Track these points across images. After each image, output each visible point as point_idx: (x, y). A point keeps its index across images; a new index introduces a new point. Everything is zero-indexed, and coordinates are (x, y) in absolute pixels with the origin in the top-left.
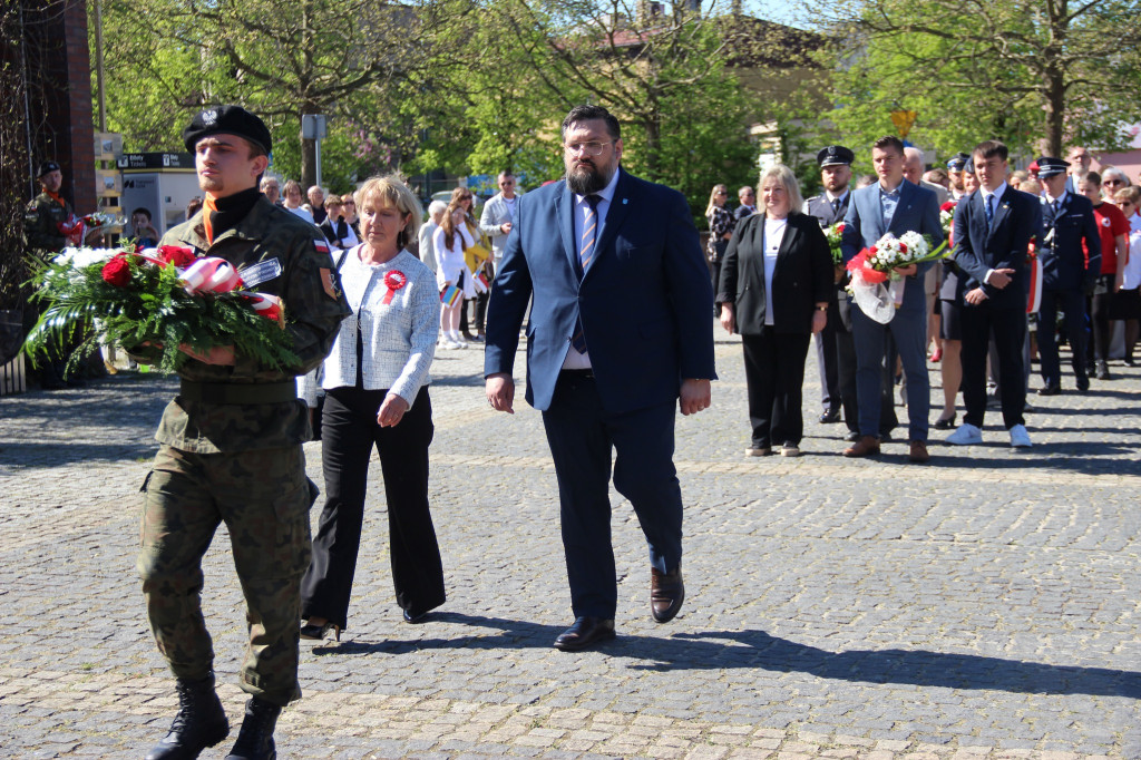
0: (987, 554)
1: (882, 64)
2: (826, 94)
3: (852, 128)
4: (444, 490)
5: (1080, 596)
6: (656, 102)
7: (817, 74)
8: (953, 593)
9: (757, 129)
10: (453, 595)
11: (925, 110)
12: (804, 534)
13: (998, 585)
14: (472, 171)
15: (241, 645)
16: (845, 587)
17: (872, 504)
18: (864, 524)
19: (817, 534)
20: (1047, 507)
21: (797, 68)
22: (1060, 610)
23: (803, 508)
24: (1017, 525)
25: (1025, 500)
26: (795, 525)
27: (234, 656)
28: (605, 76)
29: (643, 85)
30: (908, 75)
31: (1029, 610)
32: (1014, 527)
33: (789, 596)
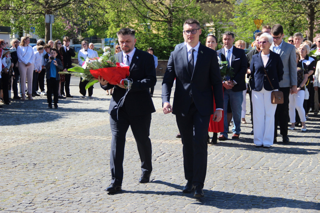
0: (280, 175)
1: (251, 3)
2: (231, 13)
3: (240, 25)
4: (92, 148)
5: (312, 190)
6: (172, 14)
7: (229, 6)
8: (267, 188)
9: (208, 25)
10: (93, 185)
11: (266, 19)
12: (217, 166)
13: (283, 186)
14: (107, 37)
15: (16, 201)
16: (230, 185)
17: (241, 156)
18: (238, 163)
19: (221, 166)
20: (302, 159)
21: (221, 3)
22: (304, 195)
23: (217, 157)
24: (291, 165)
25: (295, 157)
26: (214, 163)
27: (14, 205)
28: (154, 5)
29: (167, 8)
30: (260, 7)
31: (294, 194)
32: (290, 166)
33: (211, 188)
